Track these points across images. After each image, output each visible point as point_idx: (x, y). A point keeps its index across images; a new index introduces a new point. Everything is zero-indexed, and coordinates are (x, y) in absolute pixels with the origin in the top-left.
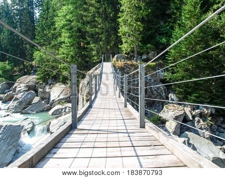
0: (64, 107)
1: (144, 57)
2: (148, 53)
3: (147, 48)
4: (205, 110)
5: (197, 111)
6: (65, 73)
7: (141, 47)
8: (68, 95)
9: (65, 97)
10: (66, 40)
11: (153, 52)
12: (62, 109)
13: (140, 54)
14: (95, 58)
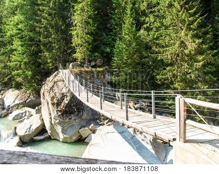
0: (24, 111)
1: (93, 64)
2: (95, 61)
3: (95, 57)
4: (144, 104)
5: (138, 105)
6: (19, 79)
7: (89, 55)
8: (23, 100)
9: (21, 101)
10: (20, 48)
11: (100, 60)
12: (22, 114)
13: (90, 61)
14: (50, 65)
